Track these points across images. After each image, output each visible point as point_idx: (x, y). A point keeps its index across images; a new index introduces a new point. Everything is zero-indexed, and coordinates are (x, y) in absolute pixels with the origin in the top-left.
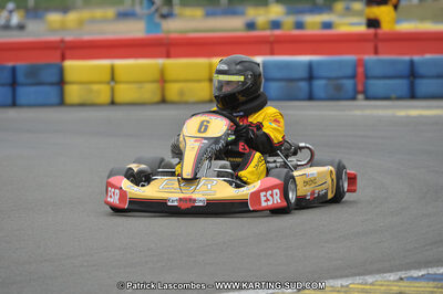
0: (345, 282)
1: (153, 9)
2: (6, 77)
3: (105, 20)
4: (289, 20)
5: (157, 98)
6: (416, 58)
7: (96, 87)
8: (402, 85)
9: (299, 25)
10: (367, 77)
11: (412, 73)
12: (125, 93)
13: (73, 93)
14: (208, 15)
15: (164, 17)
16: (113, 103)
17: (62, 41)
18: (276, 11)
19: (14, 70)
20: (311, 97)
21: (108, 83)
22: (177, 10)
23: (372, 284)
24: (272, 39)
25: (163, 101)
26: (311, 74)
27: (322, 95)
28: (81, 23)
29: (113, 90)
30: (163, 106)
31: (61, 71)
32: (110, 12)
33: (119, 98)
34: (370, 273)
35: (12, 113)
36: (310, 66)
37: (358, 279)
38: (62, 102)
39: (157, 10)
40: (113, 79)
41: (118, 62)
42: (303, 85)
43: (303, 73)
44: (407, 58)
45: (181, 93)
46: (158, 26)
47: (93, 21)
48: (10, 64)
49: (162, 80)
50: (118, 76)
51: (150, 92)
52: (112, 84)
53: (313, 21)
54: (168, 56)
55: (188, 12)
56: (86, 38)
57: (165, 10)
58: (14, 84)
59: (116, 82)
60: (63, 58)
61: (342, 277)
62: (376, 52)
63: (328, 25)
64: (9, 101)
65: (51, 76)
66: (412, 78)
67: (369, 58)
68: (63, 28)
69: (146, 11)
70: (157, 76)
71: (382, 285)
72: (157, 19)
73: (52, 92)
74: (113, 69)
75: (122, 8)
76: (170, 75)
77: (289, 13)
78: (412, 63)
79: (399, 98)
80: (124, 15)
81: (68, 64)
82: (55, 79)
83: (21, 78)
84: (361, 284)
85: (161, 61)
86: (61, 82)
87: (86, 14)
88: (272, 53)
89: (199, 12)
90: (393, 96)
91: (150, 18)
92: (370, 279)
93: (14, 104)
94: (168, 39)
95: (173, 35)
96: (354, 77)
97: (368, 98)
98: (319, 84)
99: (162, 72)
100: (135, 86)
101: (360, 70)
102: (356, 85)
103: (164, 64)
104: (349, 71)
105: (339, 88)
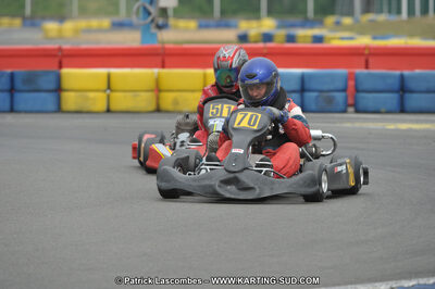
1: (150, 18)
2: (4, 83)
3: (100, 30)
4: (281, 33)
5: (152, 107)
6: (406, 73)
7: (92, 95)
8: (392, 99)
9: (291, 39)
10: (358, 91)
11: (402, 88)
13: (70, 99)
14: (201, 27)
15: (160, 27)
16: (108, 111)
17: (60, 49)
18: (268, 25)
19: (12, 75)
21: (105, 91)
22: (172, 21)
24: (265, 51)
25: (158, 110)
26: (303, 86)
27: (314, 106)
28: (77, 32)
29: (109, 98)
30: (157, 115)
31: (59, 78)
32: (106, 23)
33: (115, 106)
36: (303, 79)
38: (59, 109)
39: (152, 21)
40: (109, 87)
41: (114, 71)
42: (295, 96)
43: (296, 85)
44: (398, 72)
45: (176, 102)
47: (89, 30)
48: (9, 71)
49: (158, 89)
50: (114, 85)
51: (145, 101)
52: (109, 92)
53: (305, 34)
54: (163, 67)
55: (182, 23)
56: (84, 46)
57: (160, 21)
58: (12, 90)
59: (112, 91)
60: (61, 66)
62: (367, 67)
63: (319, 39)
64: (7, 106)
65: (49, 83)
66: (401, 93)
67: (360, 71)
69: (142, 22)
70: (152, 86)
73: (50, 98)
76: (164, 85)
77: (279, 27)
78: (402, 77)
79: (389, 112)
80: (119, 26)
81: (65, 71)
82: (52, 86)
83: (19, 84)
85: (156, 71)
86: (58, 89)
87: (82, 24)
89: (192, 24)
90: (383, 110)
91: (146, 28)
93: (12, 110)
94: (164, 49)
95: (167, 46)
96: (345, 90)
97: (358, 111)
98: (310, 96)
99: (157, 81)
100: (130, 95)
101: (351, 83)
102: (346, 98)
103: (159, 74)
104: (340, 85)
105: (330, 101)
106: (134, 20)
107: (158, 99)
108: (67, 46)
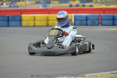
0: (96, 74)
2: (6, 19)
4: (81, 4)
5: (46, 25)
6: (115, 15)
7: (30, 22)
8: (111, 22)
9: (84, 6)
10: (102, 20)
11: (114, 19)
12: (38, 23)
13: (24, 23)
14: (60, 3)
15: (48, 3)
16: (34, 26)
17: (21, 9)
18: (77, 2)
19: (8, 17)
20: (87, 25)
21: (33, 21)
22: (51, 1)
23: (103, 75)
24: (77, 9)
25: (48, 26)
26: (87, 19)
27: (90, 24)
28: (26, 5)
29: (34, 22)
31: (21, 17)
32: (34, 2)
33: (36, 24)
34: (103, 72)
35: (8, 28)
36: (87, 17)
37: (100, 73)
38: (21, 26)
39: (46, 1)
40: (34, 19)
41: (36, 15)
42: (85, 22)
43: (85, 19)
44: (112, 15)
45: (53, 23)
48: (7, 15)
49: (48, 20)
50: (36, 19)
51: (44, 23)
52: (34, 21)
53: (87, 5)
54: (49, 13)
55: (54, 2)
56: (28, 8)
57: (48, 1)
58: (8, 21)
59: (35, 20)
60: (21, 14)
61: (95, 73)
62: (104, 13)
63: (91, 6)
64: (7, 25)
65: (18, 19)
67: (102, 15)
68: (21, 6)
69: (43, 2)
70: (46, 19)
71: (106, 75)
72: (46, 4)
73: (18, 23)
74: (34, 17)
75: (37, 1)
77: (81, 3)
78: (113, 16)
80: (37, 3)
81: (23, 15)
82: (19, 19)
83: (10, 19)
84: (100, 74)
85: (47, 15)
86: (21, 20)
88: (77, 13)
89: (57, 2)
90: (109, 25)
91: (44, 3)
92: (103, 73)
93: (8, 26)
95: (50, 8)
96: (98, 20)
97: (102, 25)
98: (89, 22)
99: (48, 18)
100: (40, 21)
101: (100, 18)
102: (99, 22)
103: (48, 16)
104: (97, 18)
105: (94, 22)
106: (41, 1)
107: (48, 22)
108: (23, 8)
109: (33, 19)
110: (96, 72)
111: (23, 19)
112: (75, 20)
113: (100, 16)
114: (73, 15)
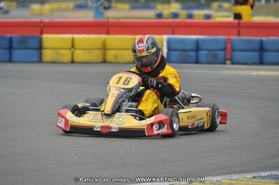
0: (219, 178)
1: (99, 3)
2: (5, 43)
3: (67, 10)
4: (184, 13)
5: (101, 59)
6: (264, 39)
7: (62, 51)
8: (255, 55)
9: (190, 16)
10: (233, 50)
11: (262, 48)
12: (80, 55)
13: (48, 55)
14: (132, 8)
15: (106, 8)
16: (72, 62)
17: (41, 22)
18: (175, 7)
19: (11, 39)
20: (197, 62)
21: (70, 49)
22: (114, 5)
23: (236, 180)
24: (173, 24)
25: (104, 61)
26: (198, 47)
27: (204, 60)
28: (52, 11)
29: (73, 54)
30: (104, 65)
31: (41, 41)
32: (71, 5)
33: (76, 59)
34: (235, 173)
35: (9, 66)
36: (197, 42)
37: (227, 177)
38: (40, 61)
40: (73, 47)
41: (76, 36)
42: (193, 54)
43: (193, 47)
44: (258, 39)
45: (116, 56)
46: (102, 14)
47: (60, 10)
48: (9, 36)
49: (104, 48)
50: (76, 45)
51: (96, 55)
52: (73, 49)
53: (199, 13)
54: (108, 33)
55: (120, 6)
56: (57, 20)
58: (10, 48)
59: (75, 49)
60: (42, 33)
61: (217, 175)
62: (239, 35)
63: (208, 17)
64: (7, 58)
65: (33, 44)
66: (261, 52)
67: (234, 38)
68: (41, 14)
69: (94, 5)
70: (101, 46)
71: (242, 181)
72: (101, 10)
73: (35, 53)
74: (73, 40)
75: (78, 3)
76: (109, 45)
77: (183, 8)
78: (261, 42)
79: (253, 64)
80: (79, 7)
81: (45, 36)
82: (36, 46)
83: (15, 44)
84: (229, 180)
85: (103, 36)
86: (40, 48)
87: (55, 6)
88: (173, 34)
89: (127, 6)
90: (249, 62)
91: (97, 9)
92: (235, 177)
93: (10, 61)
94: (108, 22)
95: (111, 20)
96: (225, 50)
97: (233, 63)
98: (202, 54)
99: (104, 43)
100: (86, 51)
101: (229, 45)
102: (225, 55)
103: (105, 38)
104: (222, 46)
105: (215, 56)
106: (90, 3)
107: (104, 54)
108: (46, 20)
109: (69, 45)
110: (220, 175)
111: (45, 44)
112: (169, 49)
113: (229, 41)
114: (165, 37)
